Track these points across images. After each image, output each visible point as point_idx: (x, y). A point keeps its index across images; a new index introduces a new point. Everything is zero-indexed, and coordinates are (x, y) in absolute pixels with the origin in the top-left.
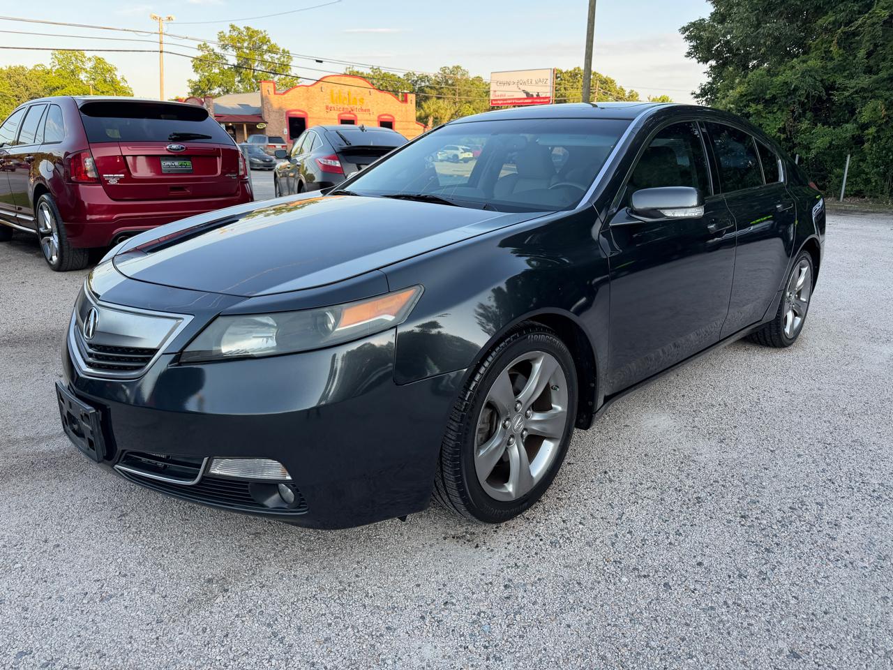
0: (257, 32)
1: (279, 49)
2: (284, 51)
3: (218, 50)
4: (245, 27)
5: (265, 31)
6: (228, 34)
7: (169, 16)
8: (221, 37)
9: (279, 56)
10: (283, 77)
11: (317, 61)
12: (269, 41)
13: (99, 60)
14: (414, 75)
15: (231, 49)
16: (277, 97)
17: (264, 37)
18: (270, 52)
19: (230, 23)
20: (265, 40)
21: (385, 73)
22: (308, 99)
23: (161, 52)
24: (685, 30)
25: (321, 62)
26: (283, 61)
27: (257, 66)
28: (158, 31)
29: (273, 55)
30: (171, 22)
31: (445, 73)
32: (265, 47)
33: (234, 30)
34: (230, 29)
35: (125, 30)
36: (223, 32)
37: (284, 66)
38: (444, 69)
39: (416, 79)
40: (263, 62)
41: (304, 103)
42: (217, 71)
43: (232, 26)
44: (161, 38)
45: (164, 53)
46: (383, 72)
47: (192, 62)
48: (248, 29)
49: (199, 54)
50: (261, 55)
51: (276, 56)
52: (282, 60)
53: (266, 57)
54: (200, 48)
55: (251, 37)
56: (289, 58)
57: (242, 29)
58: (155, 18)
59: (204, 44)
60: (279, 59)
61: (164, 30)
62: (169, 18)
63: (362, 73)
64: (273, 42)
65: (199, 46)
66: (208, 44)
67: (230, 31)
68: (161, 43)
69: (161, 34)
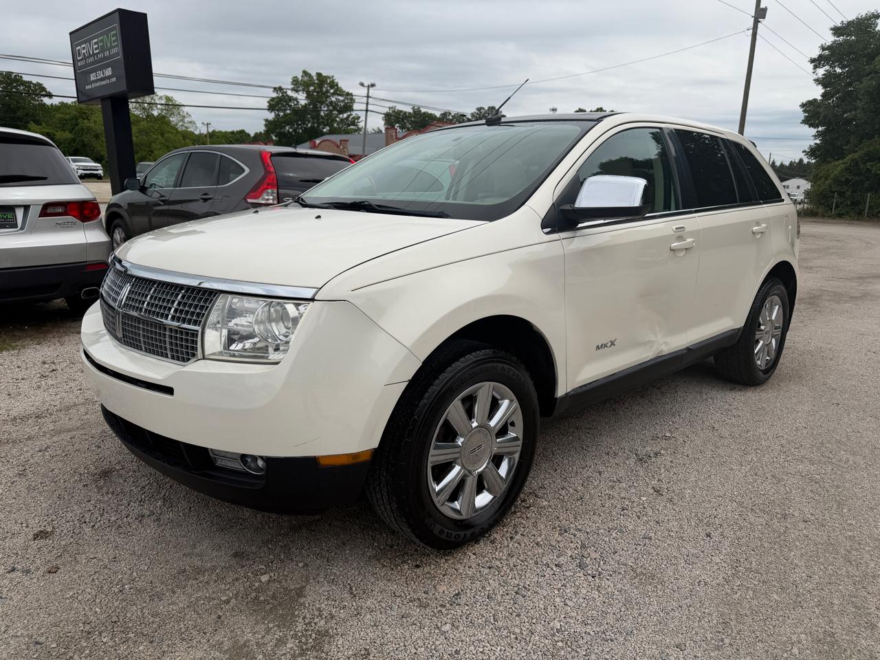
0: (326, 77)
1: (344, 92)
2: (348, 94)
3: (290, 93)
4: (317, 73)
5: (333, 77)
6: (300, 79)
7: (373, 82)
8: (295, 81)
9: (344, 98)
10: (345, 115)
12: (337, 85)
13: (168, 99)
14: (450, 114)
15: (301, 92)
17: (333, 81)
18: (338, 95)
19: (303, 70)
20: (333, 85)
21: (424, 113)
23: (367, 111)
24: (803, 105)
26: (348, 103)
27: (324, 107)
29: (339, 97)
30: (374, 88)
31: (481, 113)
32: (332, 91)
33: (306, 75)
34: (301, 74)
36: (296, 77)
37: (348, 108)
38: (479, 109)
39: (451, 117)
40: (330, 104)
42: (288, 112)
43: (304, 72)
44: (368, 100)
45: (369, 113)
46: (423, 112)
48: (319, 75)
49: (275, 95)
50: (329, 97)
51: (341, 98)
52: (346, 101)
53: (333, 99)
55: (321, 81)
56: (351, 99)
57: (314, 74)
58: (362, 84)
59: (279, 87)
60: (343, 101)
61: (370, 95)
62: (373, 85)
63: (405, 113)
64: (339, 86)
65: (275, 89)
66: (283, 87)
67: (302, 76)
68: (367, 104)
69: (368, 97)
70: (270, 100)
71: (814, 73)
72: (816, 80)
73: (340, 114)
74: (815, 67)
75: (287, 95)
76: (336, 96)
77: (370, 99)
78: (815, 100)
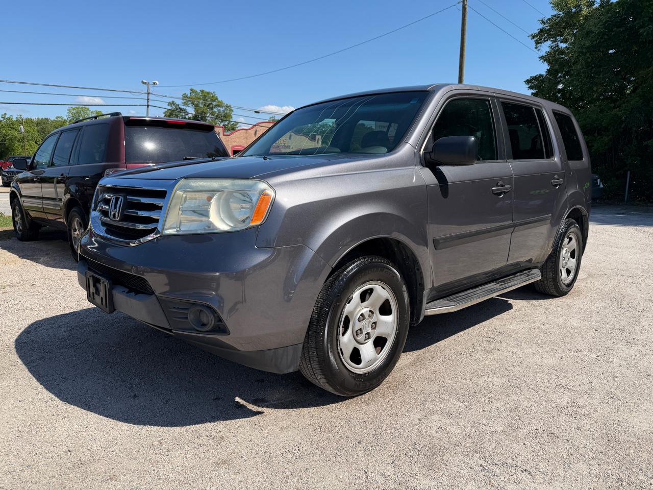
0: (208, 93)
1: (223, 104)
2: (227, 107)
3: (180, 106)
5: (214, 92)
6: (189, 95)
8: (185, 97)
9: (224, 109)
10: (226, 123)
11: (255, 112)
12: (217, 99)
15: (190, 105)
16: (225, 137)
17: (214, 96)
18: (219, 106)
20: (214, 99)
22: (247, 138)
23: (148, 106)
25: (259, 112)
26: (226, 113)
27: (209, 117)
28: (147, 92)
29: (220, 108)
32: (214, 103)
33: (193, 92)
34: (189, 91)
35: (124, 91)
36: (185, 94)
37: (226, 117)
40: (213, 114)
41: (244, 141)
43: (192, 90)
44: (148, 97)
47: (164, 113)
48: (202, 91)
49: (169, 107)
50: (212, 108)
51: (221, 109)
52: (226, 111)
53: (215, 110)
54: (170, 104)
55: (205, 96)
56: (231, 110)
57: (199, 91)
58: (145, 83)
59: (173, 102)
60: (223, 111)
61: (150, 92)
62: (154, 83)
64: (220, 99)
65: (169, 103)
66: (175, 102)
67: (190, 93)
68: (148, 99)
69: (148, 94)
70: (166, 112)
71: (536, 48)
72: (542, 57)
73: (222, 121)
74: (537, 43)
75: (180, 108)
76: (218, 108)
77: (150, 95)
78: (541, 76)
